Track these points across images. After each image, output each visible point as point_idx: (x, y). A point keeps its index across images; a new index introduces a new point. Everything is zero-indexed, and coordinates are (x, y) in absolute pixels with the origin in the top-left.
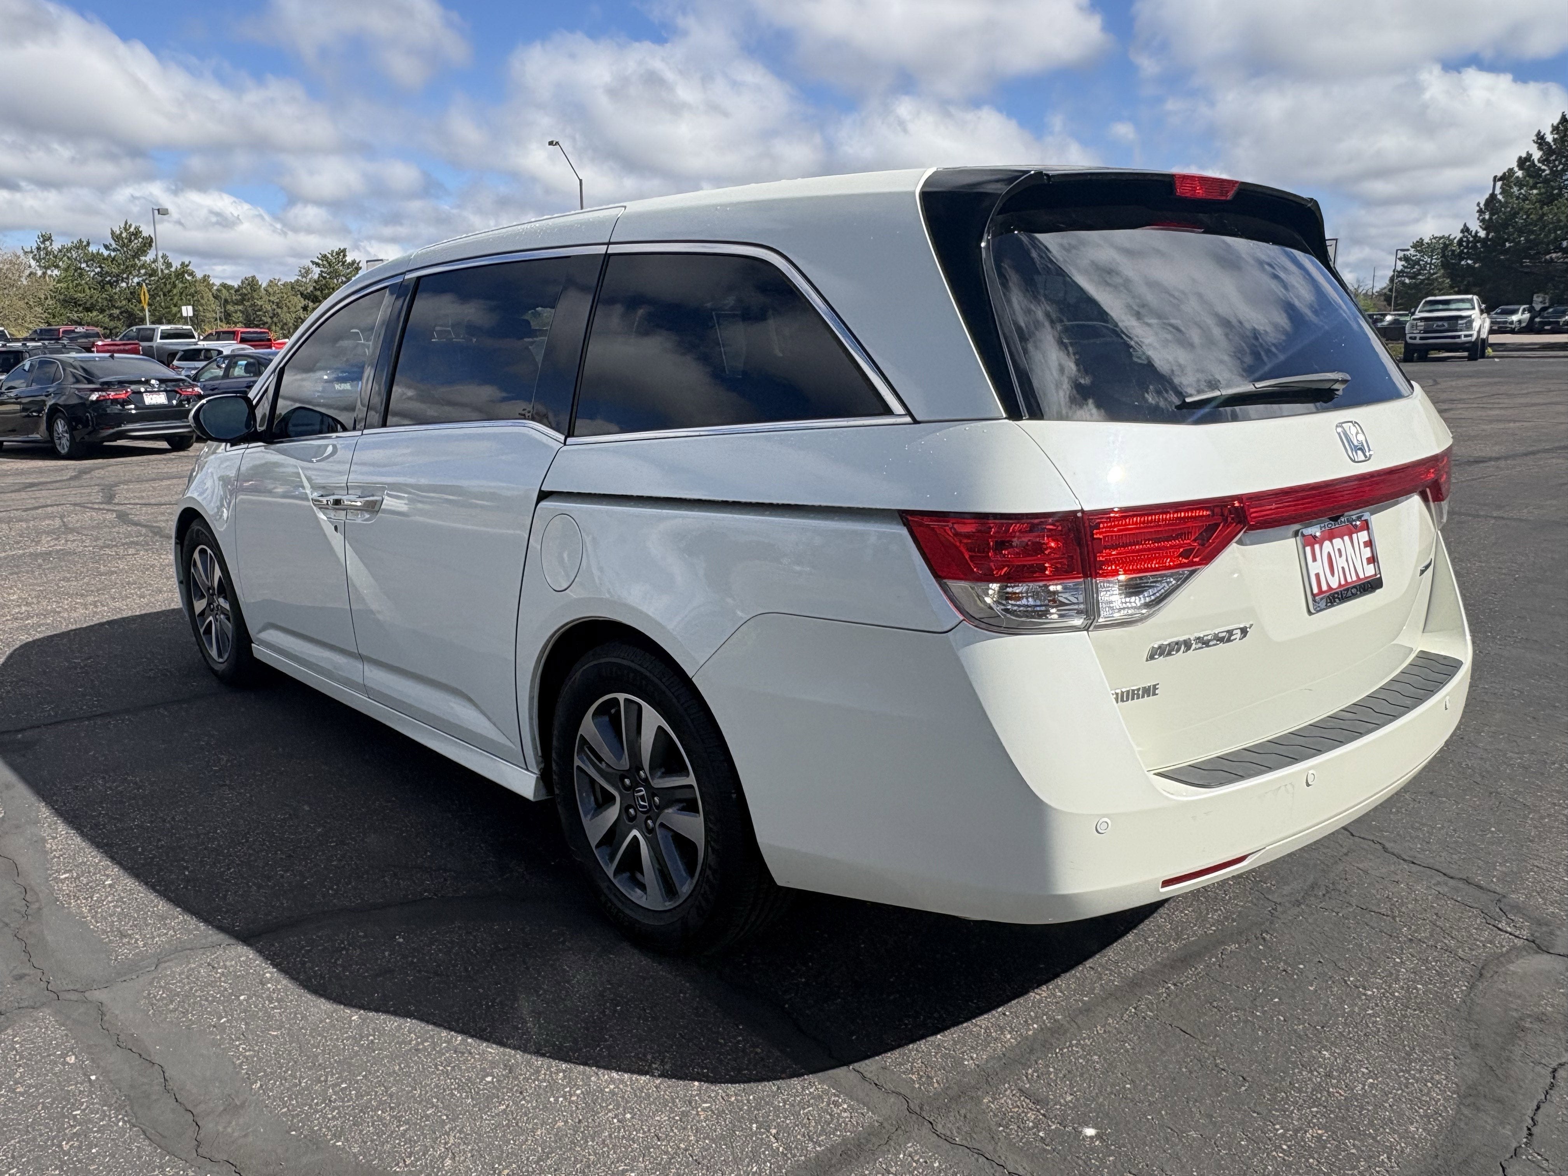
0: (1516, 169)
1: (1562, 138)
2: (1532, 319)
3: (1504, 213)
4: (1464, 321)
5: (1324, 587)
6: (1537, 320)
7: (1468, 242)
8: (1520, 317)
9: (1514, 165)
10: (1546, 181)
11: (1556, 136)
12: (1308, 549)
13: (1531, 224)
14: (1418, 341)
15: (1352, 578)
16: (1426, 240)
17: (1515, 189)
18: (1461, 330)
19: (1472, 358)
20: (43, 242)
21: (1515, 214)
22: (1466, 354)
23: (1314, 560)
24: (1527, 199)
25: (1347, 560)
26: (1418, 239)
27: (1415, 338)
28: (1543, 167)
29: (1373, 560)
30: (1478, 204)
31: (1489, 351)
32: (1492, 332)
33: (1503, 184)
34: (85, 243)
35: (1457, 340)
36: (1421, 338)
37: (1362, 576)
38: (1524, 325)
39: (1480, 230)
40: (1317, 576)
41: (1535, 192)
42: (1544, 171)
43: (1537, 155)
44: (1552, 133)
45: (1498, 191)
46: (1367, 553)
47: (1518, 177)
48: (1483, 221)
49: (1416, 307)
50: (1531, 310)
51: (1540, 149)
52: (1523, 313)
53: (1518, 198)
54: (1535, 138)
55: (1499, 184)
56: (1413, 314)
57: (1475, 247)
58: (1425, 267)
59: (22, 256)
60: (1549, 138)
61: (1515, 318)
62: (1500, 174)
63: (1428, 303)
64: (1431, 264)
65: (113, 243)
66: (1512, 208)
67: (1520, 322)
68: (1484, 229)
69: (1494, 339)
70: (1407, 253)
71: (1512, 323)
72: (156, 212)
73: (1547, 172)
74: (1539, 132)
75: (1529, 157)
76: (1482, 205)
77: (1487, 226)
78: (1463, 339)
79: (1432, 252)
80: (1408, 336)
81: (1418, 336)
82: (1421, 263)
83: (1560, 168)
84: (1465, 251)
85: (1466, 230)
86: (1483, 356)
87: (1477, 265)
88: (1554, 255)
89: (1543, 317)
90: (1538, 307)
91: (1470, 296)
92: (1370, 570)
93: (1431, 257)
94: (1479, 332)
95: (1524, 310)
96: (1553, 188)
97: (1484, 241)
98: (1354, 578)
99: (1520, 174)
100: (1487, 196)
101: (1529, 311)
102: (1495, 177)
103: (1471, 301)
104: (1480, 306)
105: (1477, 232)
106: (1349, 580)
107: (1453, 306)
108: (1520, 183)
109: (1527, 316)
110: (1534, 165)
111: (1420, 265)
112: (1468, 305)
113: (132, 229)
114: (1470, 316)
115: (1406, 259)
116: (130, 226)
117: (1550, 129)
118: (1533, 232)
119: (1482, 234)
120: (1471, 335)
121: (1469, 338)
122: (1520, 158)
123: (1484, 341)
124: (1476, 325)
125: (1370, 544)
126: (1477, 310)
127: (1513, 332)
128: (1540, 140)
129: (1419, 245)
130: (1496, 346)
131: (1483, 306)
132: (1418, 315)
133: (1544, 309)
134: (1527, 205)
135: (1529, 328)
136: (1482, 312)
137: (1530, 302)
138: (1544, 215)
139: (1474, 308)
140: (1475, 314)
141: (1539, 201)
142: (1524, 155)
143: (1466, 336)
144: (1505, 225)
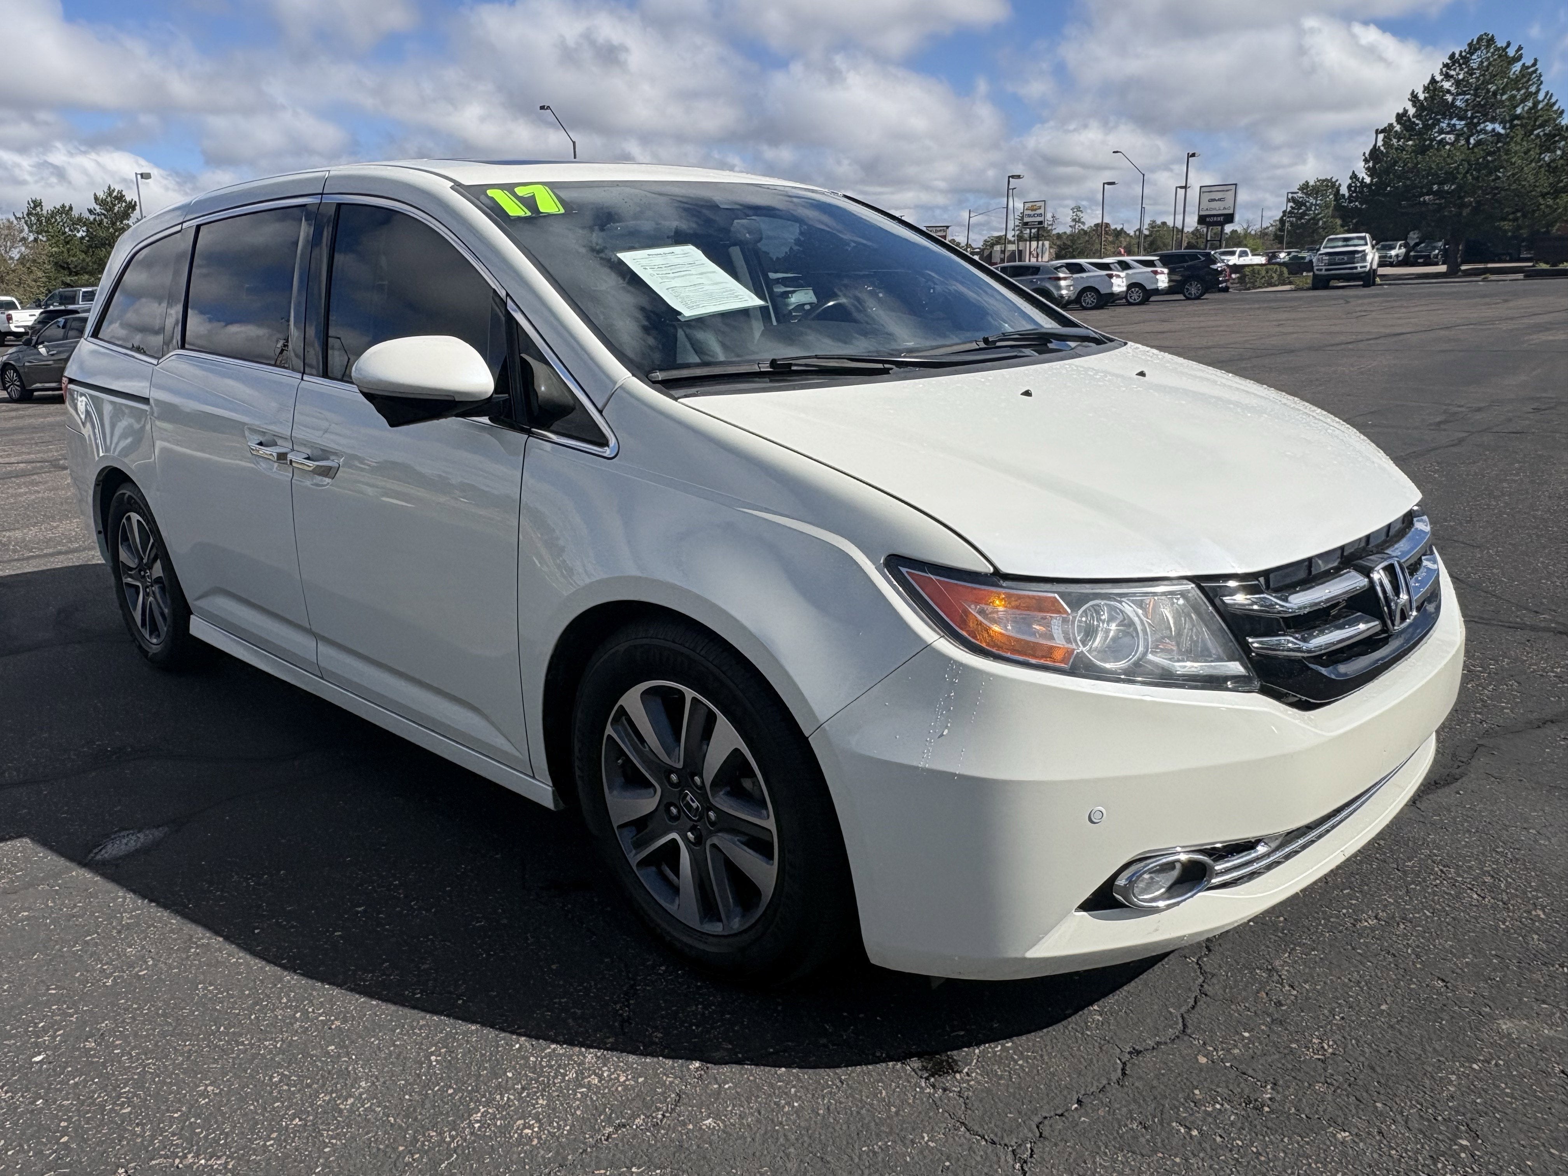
0: (1395, 124)
1: (1430, 97)
2: (1407, 254)
3: (1386, 162)
4: (1360, 255)
6: (1412, 254)
7: (1356, 187)
8: (1397, 251)
9: (1393, 120)
10: (1420, 133)
11: (1427, 95)
13: (1407, 172)
14: (1323, 272)
16: (1312, 183)
17: (1395, 141)
18: (1358, 262)
19: (1366, 285)
20: (35, 208)
21: (1395, 163)
22: (1361, 283)
24: (1404, 150)
26: (1304, 182)
27: (1321, 270)
28: (1417, 122)
30: (1364, 154)
31: (1378, 280)
32: (1381, 264)
33: (1385, 137)
34: (67, 208)
35: (1355, 271)
36: (1327, 270)
38: (1400, 259)
39: (1366, 177)
41: (1410, 143)
42: (1418, 125)
43: (1412, 111)
44: (1424, 92)
45: (1380, 143)
47: (1396, 131)
48: (1368, 169)
49: (1321, 244)
50: (1406, 245)
51: (1414, 106)
52: (1400, 248)
53: (1397, 149)
54: (1409, 97)
55: (1381, 137)
56: (1319, 250)
57: (1361, 192)
58: (1311, 207)
59: (15, 222)
60: (1421, 97)
61: (1393, 253)
62: (1381, 128)
63: (1329, 240)
64: (1316, 205)
65: (97, 207)
66: (1393, 158)
67: (1397, 256)
68: (1369, 176)
69: (1382, 271)
70: (1295, 195)
71: (1391, 257)
72: (139, 176)
73: (1421, 126)
74: (1413, 92)
75: (1406, 111)
76: (1367, 155)
77: (1371, 172)
78: (1359, 269)
79: (1317, 193)
80: (1315, 268)
81: (1324, 268)
82: (1308, 204)
83: (1430, 122)
84: (1354, 195)
85: (1354, 176)
86: (1374, 284)
87: (1364, 206)
88: (1427, 198)
89: (1416, 252)
90: (1412, 243)
91: (1363, 234)
93: (1316, 198)
94: (1371, 263)
95: (1400, 246)
96: (1425, 140)
97: (1369, 186)
99: (1398, 128)
100: (1371, 147)
101: (1405, 247)
102: (1377, 130)
103: (1364, 238)
104: (1371, 243)
105: (1363, 179)
107: (1351, 243)
108: (1399, 136)
109: (1403, 250)
110: (1409, 119)
111: (1305, 206)
112: (1362, 242)
113: (115, 194)
114: (1364, 251)
115: (1293, 200)
116: (114, 191)
117: (1422, 89)
118: (1409, 179)
119: (1368, 180)
120: (1365, 267)
121: (1363, 269)
122: (1398, 114)
123: (1375, 271)
124: (1369, 258)
126: (1369, 246)
127: (1391, 265)
128: (1414, 98)
129: (1305, 187)
130: (1382, 276)
131: (1374, 242)
132: (1323, 251)
133: (1417, 244)
134: (1404, 155)
135: (1406, 262)
136: (1373, 247)
137: (1406, 239)
138: (1418, 163)
139: (1366, 244)
140: (1368, 248)
141: (1413, 151)
142: (1401, 111)
143: (1361, 267)
144: (1387, 171)
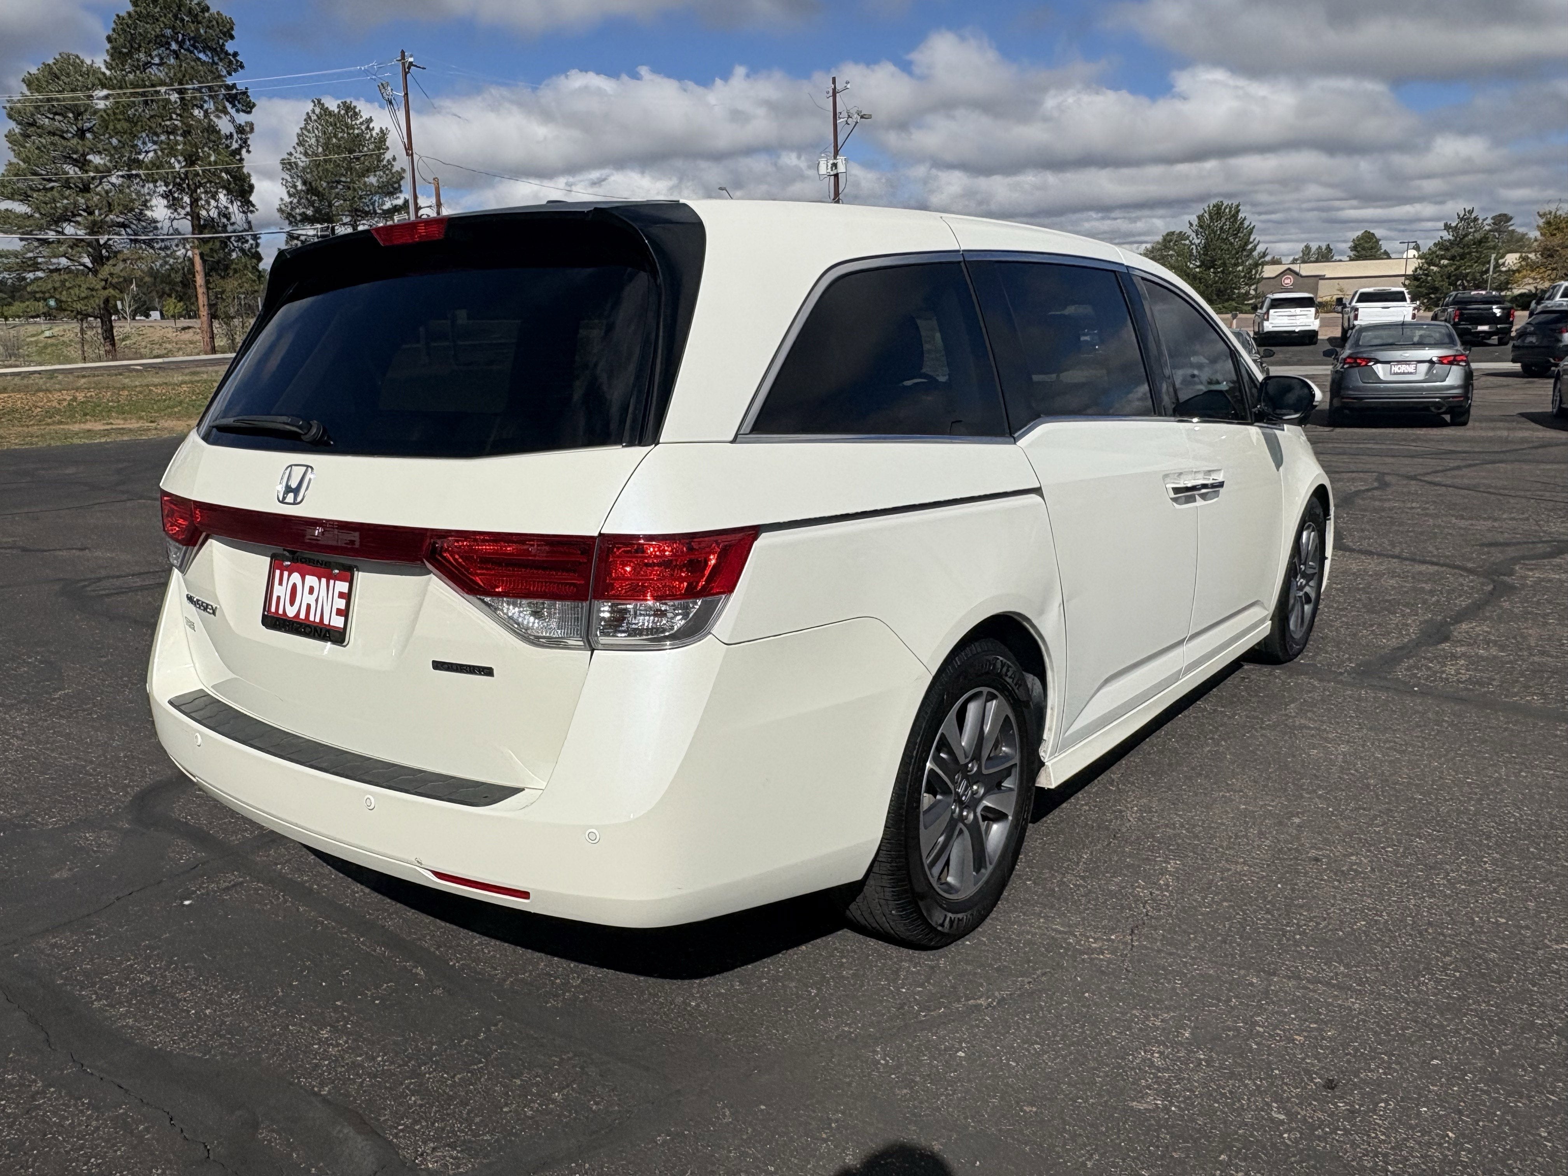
5: (281, 612)
12: (278, 572)
15: (315, 617)
23: (281, 583)
25: (317, 600)
29: (344, 613)
37: (326, 622)
40: (279, 598)
46: (341, 604)
92: (338, 622)
98: (317, 620)
106: (312, 618)
125: (347, 597)
